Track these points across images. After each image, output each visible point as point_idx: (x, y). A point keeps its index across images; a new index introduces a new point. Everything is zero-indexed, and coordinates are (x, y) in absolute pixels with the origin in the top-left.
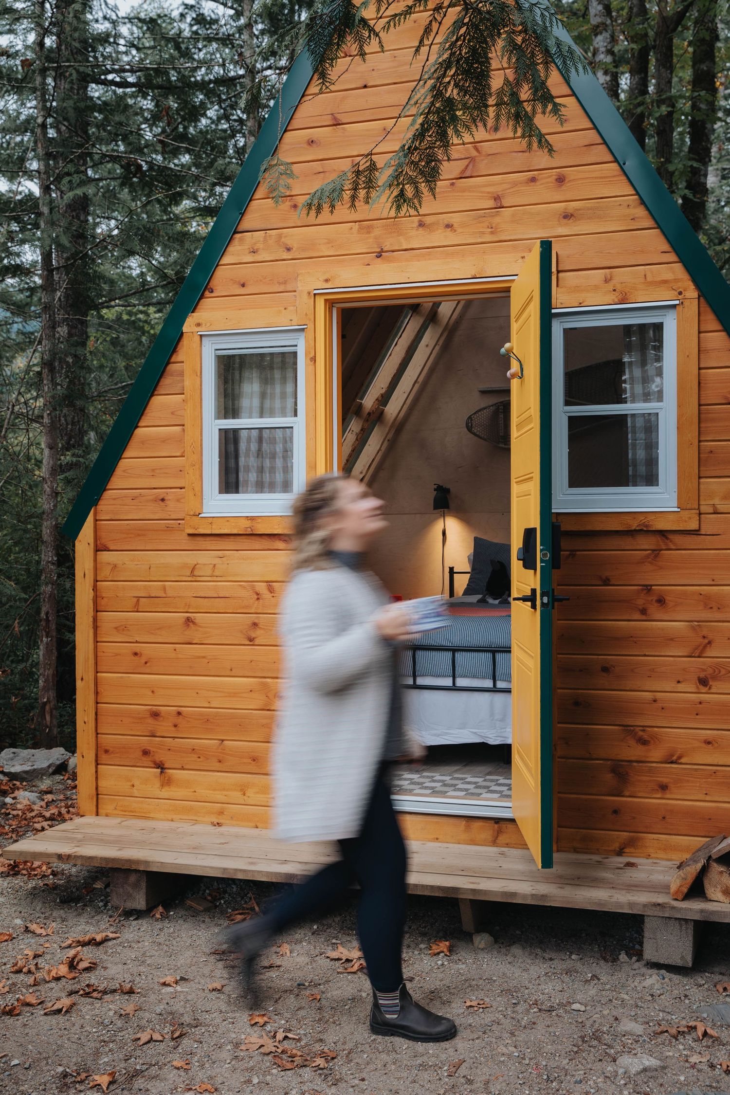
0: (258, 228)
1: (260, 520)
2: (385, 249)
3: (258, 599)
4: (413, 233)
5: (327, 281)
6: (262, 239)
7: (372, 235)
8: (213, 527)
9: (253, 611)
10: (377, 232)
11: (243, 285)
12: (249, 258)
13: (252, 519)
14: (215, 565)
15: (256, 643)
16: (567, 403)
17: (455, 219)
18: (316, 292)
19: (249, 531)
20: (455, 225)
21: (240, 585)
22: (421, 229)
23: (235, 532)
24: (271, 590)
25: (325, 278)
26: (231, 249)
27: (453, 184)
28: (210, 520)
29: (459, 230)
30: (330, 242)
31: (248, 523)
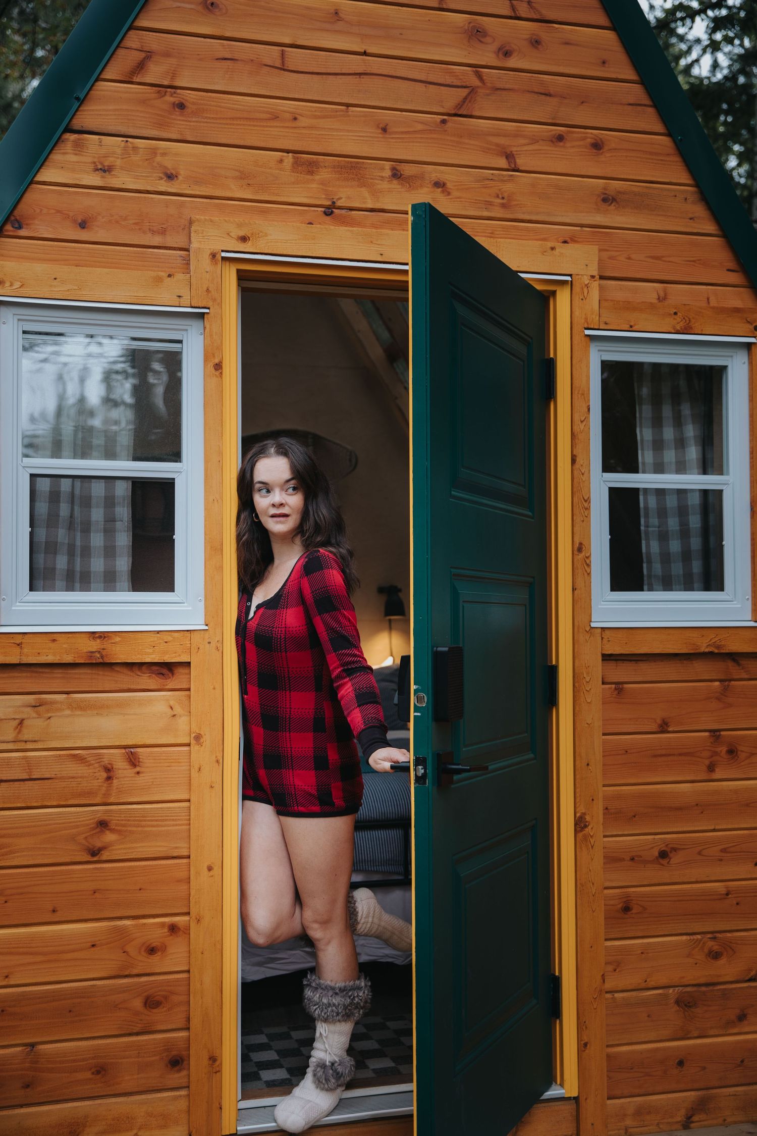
0: (111, 129)
1: (118, 639)
2: (339, 204)
3: (109, 778)
4: (385, 185)
5: (244, 239)
6: (119, 151)
7: (317, 177)
8: (25, 651)
9: (97, 800)
10: (324, 174)
11: (83, 225)
12: (95, 180)
13: (102, 636)
14: (21, 722)
15: (104, 858)
16: (606, 468)
17: (449, 175)
18: (224, 254)
19: (97, 658)
20: (449, 185)
21: (74, 756)
22: (395, 182)
23: (68, 659)
24: (133, 761)
25: (242, 233)
26: (56, 157)
27: (444, 122)
28: (18, 640)
29: (455, 194)
30: (243, 176)
31: (94, 645)
